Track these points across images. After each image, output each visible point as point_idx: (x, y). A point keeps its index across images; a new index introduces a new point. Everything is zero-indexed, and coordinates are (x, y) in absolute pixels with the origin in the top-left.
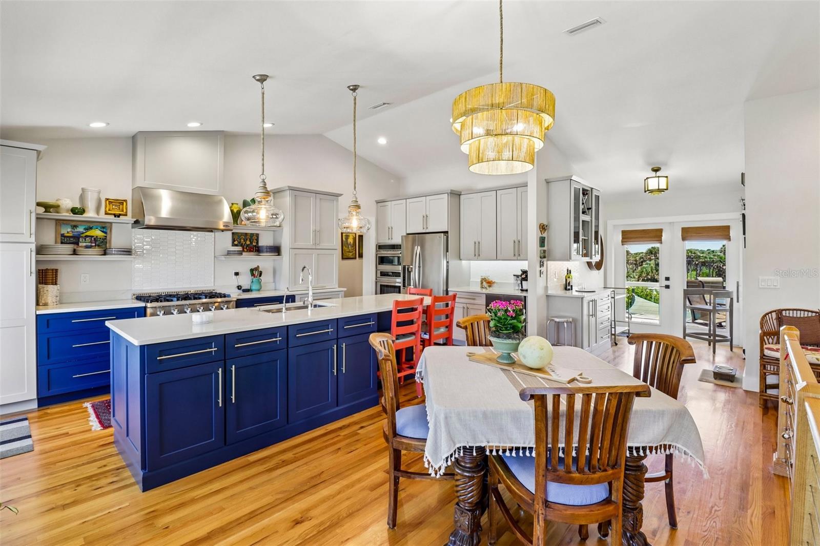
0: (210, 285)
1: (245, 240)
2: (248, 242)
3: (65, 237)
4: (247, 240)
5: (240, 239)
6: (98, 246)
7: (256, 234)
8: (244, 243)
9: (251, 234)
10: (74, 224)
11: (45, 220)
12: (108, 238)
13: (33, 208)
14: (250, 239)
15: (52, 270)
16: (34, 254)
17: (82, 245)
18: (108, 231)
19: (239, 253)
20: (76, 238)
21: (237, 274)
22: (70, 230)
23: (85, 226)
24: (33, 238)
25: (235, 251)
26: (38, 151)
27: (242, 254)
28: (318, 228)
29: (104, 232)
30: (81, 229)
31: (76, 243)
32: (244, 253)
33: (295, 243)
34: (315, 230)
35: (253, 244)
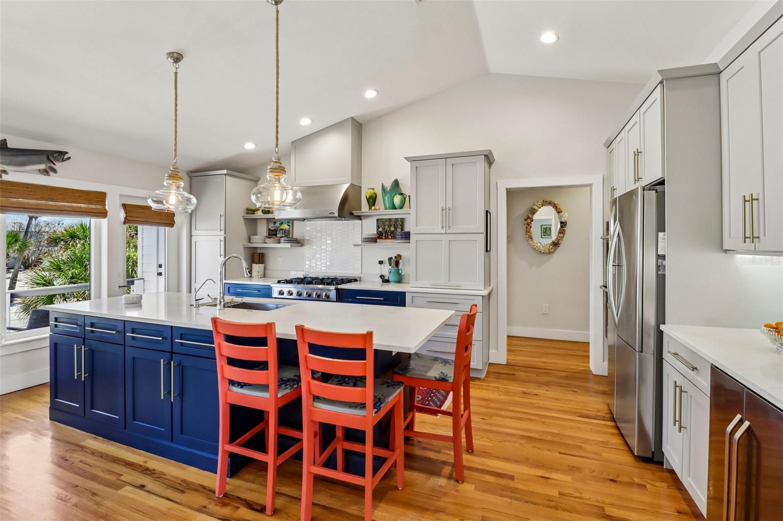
0: (358, 272)
1: (389, 227)
2: (392, 229)
3: (271, 230)
4: (391, 225)
5: (385, 226)
6: (286, 236)
7: (401, 219)
8: (388, 229)
9: (395, 219)
10: (274, 221)
11: (263, 220)
12: (291, 230)
13: (223, 213)
14: (394, 225)
15: (259, 254)
16: (223, 243)
17: (279, 235)
18: (291, 225)
19: (373, 240)
20: (276, 231)
21: (381, 262)
22: (272, 225)
23: (280, 223)
24: (223, 232)
25: (369, 238)
26: (225, 174)
27: (376, 242)
28: (449, 205)
29: (289, 225)
30: (277, 225)
31: (276, 235)
32: (378, 240)
33: (416, 226)
34: (444, 208)
35: (398, 230)
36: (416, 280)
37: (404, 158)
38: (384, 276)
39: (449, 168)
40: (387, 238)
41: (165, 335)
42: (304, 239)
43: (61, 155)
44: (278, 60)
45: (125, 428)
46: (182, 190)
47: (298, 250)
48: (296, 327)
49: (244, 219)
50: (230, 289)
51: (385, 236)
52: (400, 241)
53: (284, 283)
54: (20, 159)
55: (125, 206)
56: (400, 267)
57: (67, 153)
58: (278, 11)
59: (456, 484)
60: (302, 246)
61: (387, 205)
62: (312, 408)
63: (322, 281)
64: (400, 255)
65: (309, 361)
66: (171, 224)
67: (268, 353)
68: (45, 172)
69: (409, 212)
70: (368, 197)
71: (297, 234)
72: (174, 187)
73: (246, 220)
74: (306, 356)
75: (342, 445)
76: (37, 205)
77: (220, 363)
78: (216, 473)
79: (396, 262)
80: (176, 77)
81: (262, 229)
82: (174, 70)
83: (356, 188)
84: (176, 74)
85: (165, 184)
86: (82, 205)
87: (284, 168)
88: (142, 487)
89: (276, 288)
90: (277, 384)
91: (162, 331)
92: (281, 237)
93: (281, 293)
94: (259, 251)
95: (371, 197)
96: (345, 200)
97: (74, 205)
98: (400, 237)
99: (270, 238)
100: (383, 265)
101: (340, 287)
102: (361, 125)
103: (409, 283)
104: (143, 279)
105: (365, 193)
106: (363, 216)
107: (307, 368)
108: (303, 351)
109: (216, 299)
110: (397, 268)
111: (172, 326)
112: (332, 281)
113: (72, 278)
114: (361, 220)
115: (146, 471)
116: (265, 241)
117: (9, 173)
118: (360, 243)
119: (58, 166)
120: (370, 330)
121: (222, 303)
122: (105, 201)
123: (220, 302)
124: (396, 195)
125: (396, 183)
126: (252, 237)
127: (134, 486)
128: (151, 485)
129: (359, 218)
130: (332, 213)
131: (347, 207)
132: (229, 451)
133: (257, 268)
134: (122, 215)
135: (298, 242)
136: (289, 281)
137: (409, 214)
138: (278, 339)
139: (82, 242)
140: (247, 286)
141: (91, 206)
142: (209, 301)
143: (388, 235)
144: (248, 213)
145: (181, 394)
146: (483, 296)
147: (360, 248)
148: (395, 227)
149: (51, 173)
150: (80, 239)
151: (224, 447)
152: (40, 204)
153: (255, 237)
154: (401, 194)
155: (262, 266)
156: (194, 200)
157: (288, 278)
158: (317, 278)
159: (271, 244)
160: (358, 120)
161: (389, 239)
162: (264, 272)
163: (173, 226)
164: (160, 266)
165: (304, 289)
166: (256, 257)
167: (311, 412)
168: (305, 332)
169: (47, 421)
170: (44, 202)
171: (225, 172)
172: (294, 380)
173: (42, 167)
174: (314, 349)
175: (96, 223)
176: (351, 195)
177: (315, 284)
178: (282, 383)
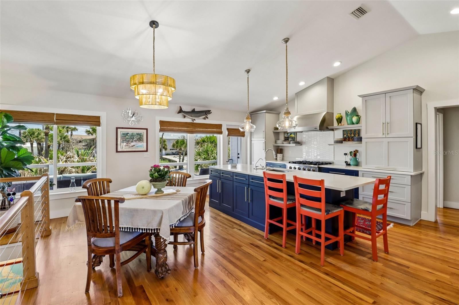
0: (332, 159)
1: (351, 134)
2: (353, 135)
3: (286, 137)
4: (352, 133)
5: (348, 134)
6: (293, 140)
7: (358, 129)
9: (354, 130)
10: (287, 133)
11: (282, 133)
12: (296, 137)
13: (264, 130)
14: (354, 133)
15: (280, 149)
16: (264, 144)
17: (289, 140)
18: (295, 135)
19: (340, 142)
20: (288, 138)
21: (346, 154)
22: (286, 135)
23: (290, 133)
24: (264, 139)
25: (338, 141)
26: (265, 112)
27: (342, 143)
28: (388, 120)
29: (294, 135)
30: (289, 135)
31: (288, 140)
32: (343, 142)
33: (366, 134)
34: (384, 122)
35: (356, 136)
36: (366, 164)
37: (358, 96)
38: (347, 162)
39: (388, 99)
40: (349, 140)
41: (247, 178)
42: (302, 142)
43: (209, 112)
44: (287, 67)
45: (233, 211)
46: (250, 123)
47: (299, 147)
48: (294, 176)
49: (273, 132)
50: (268, 164)
51: (348, 140)
52: (356, 142)
53: (292, 163)
54: (199, 115)
55: (228, 129)
56: (357, 157)
57: (211, 111)
58: (287, 46)
59: (372, 261)
60: (301, 145)
61: (349, 122)
62: (300, 209)
63: (311, 163)
64: (357, 150)
65: (298, 190)
66: (244, 136)
67: (283, 186)
68: (205, 119)
69: (361, 126)
70: (337, 118)
71: (298, 139)
72: (248, 122)
73: (274, 133)
74: (297, 188)
75: (315, 231)
76: (203, 130)
77: (266, 189)
78: (264, 232)
79: (355, 154)
80: (248, 79)
81: (282, 137)
82: (247, 77)
83: (330, 115)
84: (248, 78)
85: (245, 121)
86: (215, 130)
87: (290, 112)
88: (240, 230)
89: (288, 165)
90: (287, 200)
91: (245, 177)
92: (291, 141)
93: (291, 168)
94: (280, 148)
95: (339, 118)
96: (323, 121)
97: (213, 130)
98: (357, 140)
99: (285, 141)
100: (346, 156)
101: (320, 166)
102: (333, 79)
103: (361, 166)
104: (232, 159)
105: (336, 116)
106: (335, 129)
107: (298, 193)
108: (296, 186)
109: (263, 166)
110: (355, 158)
111: (249, 175)
112: (317, 163)
113: (204, 159)
114: (333, 131)
115: (240, 226)
116: (283, 142)
117: (196, 120)
118: (333, 143)
119: (209, 116)
120: (323, 179)
121: (266, 169)
122: (222, 128)
123: (265, 168)
124: (354, 116)
125: (355, 110)
126: (277, 141)
127: (238, 229)
128: (242, 230)
129: (332, 130)
130: (316, 128)
131: (325, 125)
132: (269, 222)
133: (279, 155)
134: (227, 133)
135: (299, 143)
136: (294, 162)
137: (361, 127)
138: (287, 181)
139: (207, 144)
140: (274, 164)
141: (218, 130)
142: (261, 168)
143: (350, 139)
144: (275, 130)
145: (252, 201)
146: (411, 176)
147: (333, 146)
148: (354, 134)
149: (206, 119)
150: (206, 142)
151: (267, 220)
152: (204, 130)
153: (278, 141)
154: (357, 116)
155: (281, 155)
156: (255, 127)
157: (294, 161)
158: (309, 162)
159: (286, 144)
160: (332, 78)
161: (350, 141)
162: (283, 158)
163: (244, 137)
164: (239, 154)
165: (302, 166)
166: (279, 150)
167: (299, 210)
168: (297, 178)
169: (208, 206)
170: (204, 129)
171: (265, 111)
172: (293, 199)
173: (204, 117)
174: (300, 185)
175: (219, 136)
176: (327, 118)
177: (307, 164)
178: (288, 200)
